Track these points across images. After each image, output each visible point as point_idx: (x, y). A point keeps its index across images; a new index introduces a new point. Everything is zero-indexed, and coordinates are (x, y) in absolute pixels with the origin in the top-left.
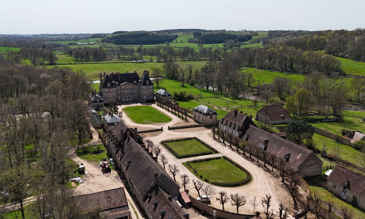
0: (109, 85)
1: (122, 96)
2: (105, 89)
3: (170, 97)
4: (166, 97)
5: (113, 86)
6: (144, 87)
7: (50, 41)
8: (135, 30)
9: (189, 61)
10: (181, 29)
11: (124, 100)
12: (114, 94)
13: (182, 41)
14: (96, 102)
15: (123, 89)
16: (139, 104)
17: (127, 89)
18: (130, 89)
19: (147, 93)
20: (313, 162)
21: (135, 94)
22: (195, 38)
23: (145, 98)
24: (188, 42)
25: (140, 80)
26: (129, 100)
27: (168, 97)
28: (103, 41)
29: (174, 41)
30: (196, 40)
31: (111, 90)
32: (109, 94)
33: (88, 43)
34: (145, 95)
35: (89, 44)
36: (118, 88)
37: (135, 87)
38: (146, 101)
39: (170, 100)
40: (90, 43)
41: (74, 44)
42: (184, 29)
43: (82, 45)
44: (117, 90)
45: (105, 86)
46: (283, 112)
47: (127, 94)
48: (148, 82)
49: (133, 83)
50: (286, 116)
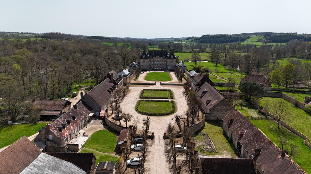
0: (144, 56)
1: (154, 66)
2: (141, 59)
3: (185, 68)
4: (182, 68)
5: (147, 57)
6: (169, 60)
8: (217, 34)
9: (245, 53)
10: (256, 33)
11: (155, 68)
12: (147, 63)
13: (252, 41)
14: (132, 67)
15: (155, 61)
16: (163, 72)
17: (158, 61)
18: (160, 61)
19: (171, 65)
20: (225, 107)
21: (163, 65)
22: (264, 39)
23: (169, 68)
24: (257, 42)
25: (167, 55)
26: (159, 69)
27: (184, 68)
28: (192, 41)
29: (246, 41)
30: (264, 40)
31: (146, 60)
32: (144, 63)
33: (181, 43)
34: (170, 66)
36: (152, 60)
37: (164, 60)
38: (168, 70)
39: (185, 70)
40: (183, 42)
41: (172, 43)
42: (259, 33)
44: (151, 62)
45: (142, 57)
46: (264, 81)
47: (158, 65)
48: (172, 57)
49: (163, 57)
50: (266, 85)
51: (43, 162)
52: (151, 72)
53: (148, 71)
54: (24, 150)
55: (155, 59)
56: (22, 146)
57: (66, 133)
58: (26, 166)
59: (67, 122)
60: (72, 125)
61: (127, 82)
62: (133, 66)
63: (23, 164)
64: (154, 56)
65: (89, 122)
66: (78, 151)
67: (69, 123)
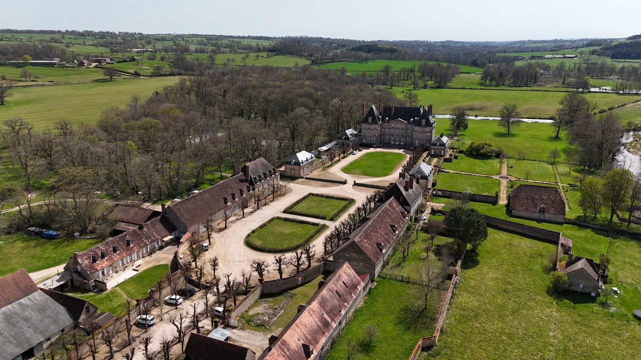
0: (370, 119)
1: (390, 137)
2: (364, 124)
3: (443, 148)
6: (417, 128)
7: (514, 52)
11: (392, 143)
14: (341, 139)
15: (393, 128)
17: (398, 129)
18: (403, 129)
19: (422, 137)
20: (355, 256)
21: (408, 136)
23: (417, 144)
25: (416, 118)
26: (399, 144)
27: (440, 147)
32: (369, 132)
33: (562, 56)
34: (418, 140)
35: (565, 57)
36: (386, 125)
37: (409, 127)
39: (443, 151)
40: (567, 56)
41: (538, 57)
43: (552, 59)
44: (384, 129)
45: (365, 121)
46: (552, 202)
47: (397, 135)
48: (424, 122)
49: (408, 121)
50: (553, 209)
51: (32, 301)
52: (379, 150)
53: (374, 147)
54: (17, 285)
55: (393, 124)
56: (15, 280)
57: (101, 264)
58: (10, 303)
59: (113, 249)
60: (119, 254)
61: (300, 174)
62: (343, 138)
63: (7, 300)
64: (392, 118)
65: (161, 248)
66: (105, 291)
67: (115, 250)
